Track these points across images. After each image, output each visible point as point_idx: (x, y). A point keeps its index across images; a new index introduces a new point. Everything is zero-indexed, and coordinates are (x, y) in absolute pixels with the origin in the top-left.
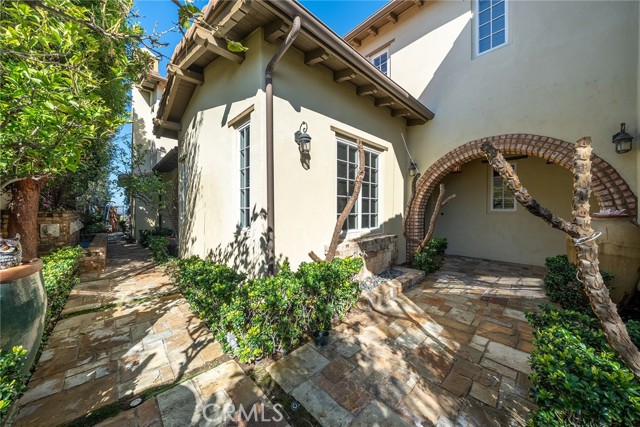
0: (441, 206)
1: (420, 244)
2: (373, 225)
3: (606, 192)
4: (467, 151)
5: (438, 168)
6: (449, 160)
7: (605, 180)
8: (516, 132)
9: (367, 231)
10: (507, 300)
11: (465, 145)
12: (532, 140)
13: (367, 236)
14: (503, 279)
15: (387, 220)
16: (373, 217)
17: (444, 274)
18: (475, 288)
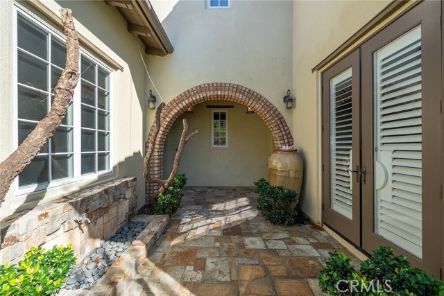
0: (185, 142)
1: (163, 185)
2: (102, 167)
3: (281, 134)
4: (202, 92)
5: (177, 104)
6: (187, 98)
7: (281, 126)
8: (235, 82)
9: (92, 177)
10: (239, 226)
11: (200, 86)
12: (245, 91)
13: (90, 186)
14: (227, 204)
15: (122, 159)
16: (102, 157)
17: (184, 211)
18: (214, 220)
